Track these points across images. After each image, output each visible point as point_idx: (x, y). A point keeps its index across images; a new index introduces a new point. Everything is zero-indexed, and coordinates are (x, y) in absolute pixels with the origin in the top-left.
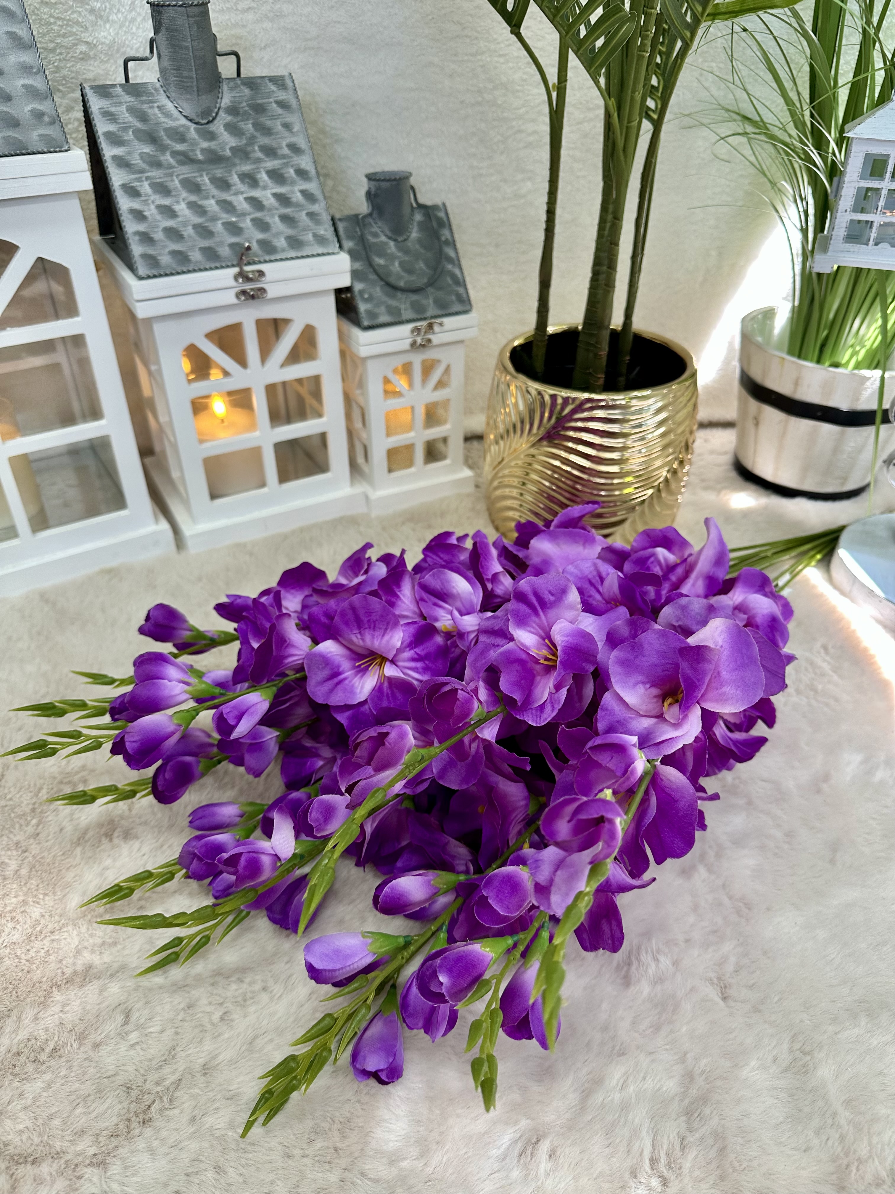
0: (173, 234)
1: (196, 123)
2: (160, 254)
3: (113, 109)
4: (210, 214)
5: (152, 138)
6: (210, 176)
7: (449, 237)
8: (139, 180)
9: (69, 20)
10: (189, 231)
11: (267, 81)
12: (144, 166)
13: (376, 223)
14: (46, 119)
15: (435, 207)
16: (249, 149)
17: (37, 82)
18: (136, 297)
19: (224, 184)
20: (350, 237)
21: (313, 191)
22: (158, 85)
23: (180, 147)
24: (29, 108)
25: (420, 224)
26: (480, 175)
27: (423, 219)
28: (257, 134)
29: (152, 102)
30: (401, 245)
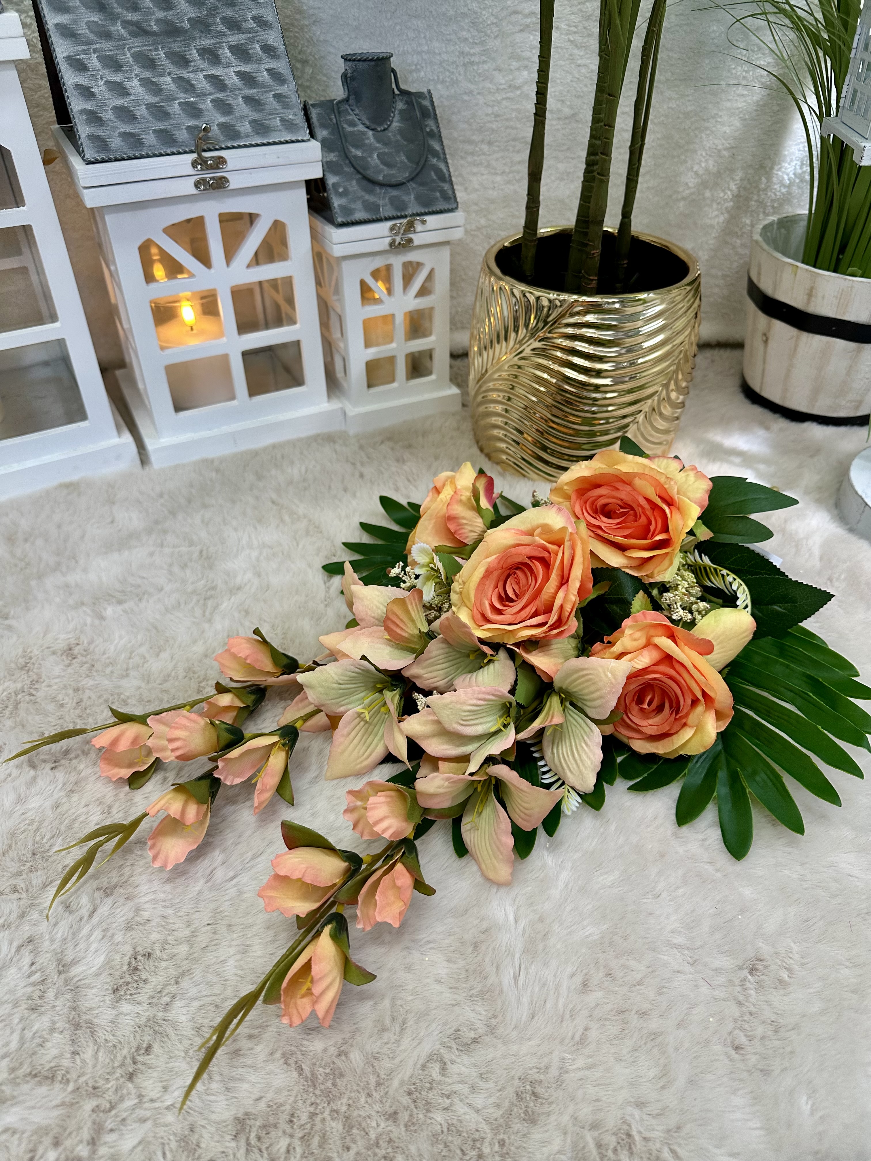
0: (125, 114)
2: (110, 136)
4: (166, 93)
5: (100, 5)
6: (165, 50)
7: (434, 128)
8: (86, 52)
10: (142, 111)
12: (92, 36)
15: (420, 95)
16: (210, 21)
18: (84, 182)
19: (182, 61)
20: (323, 126)
21: (280, 71)
23: (131, 16)
25: (401, 112)
26: (472, 63)
27: (405, 107)
28: (220, 5)
30: (381, 136)
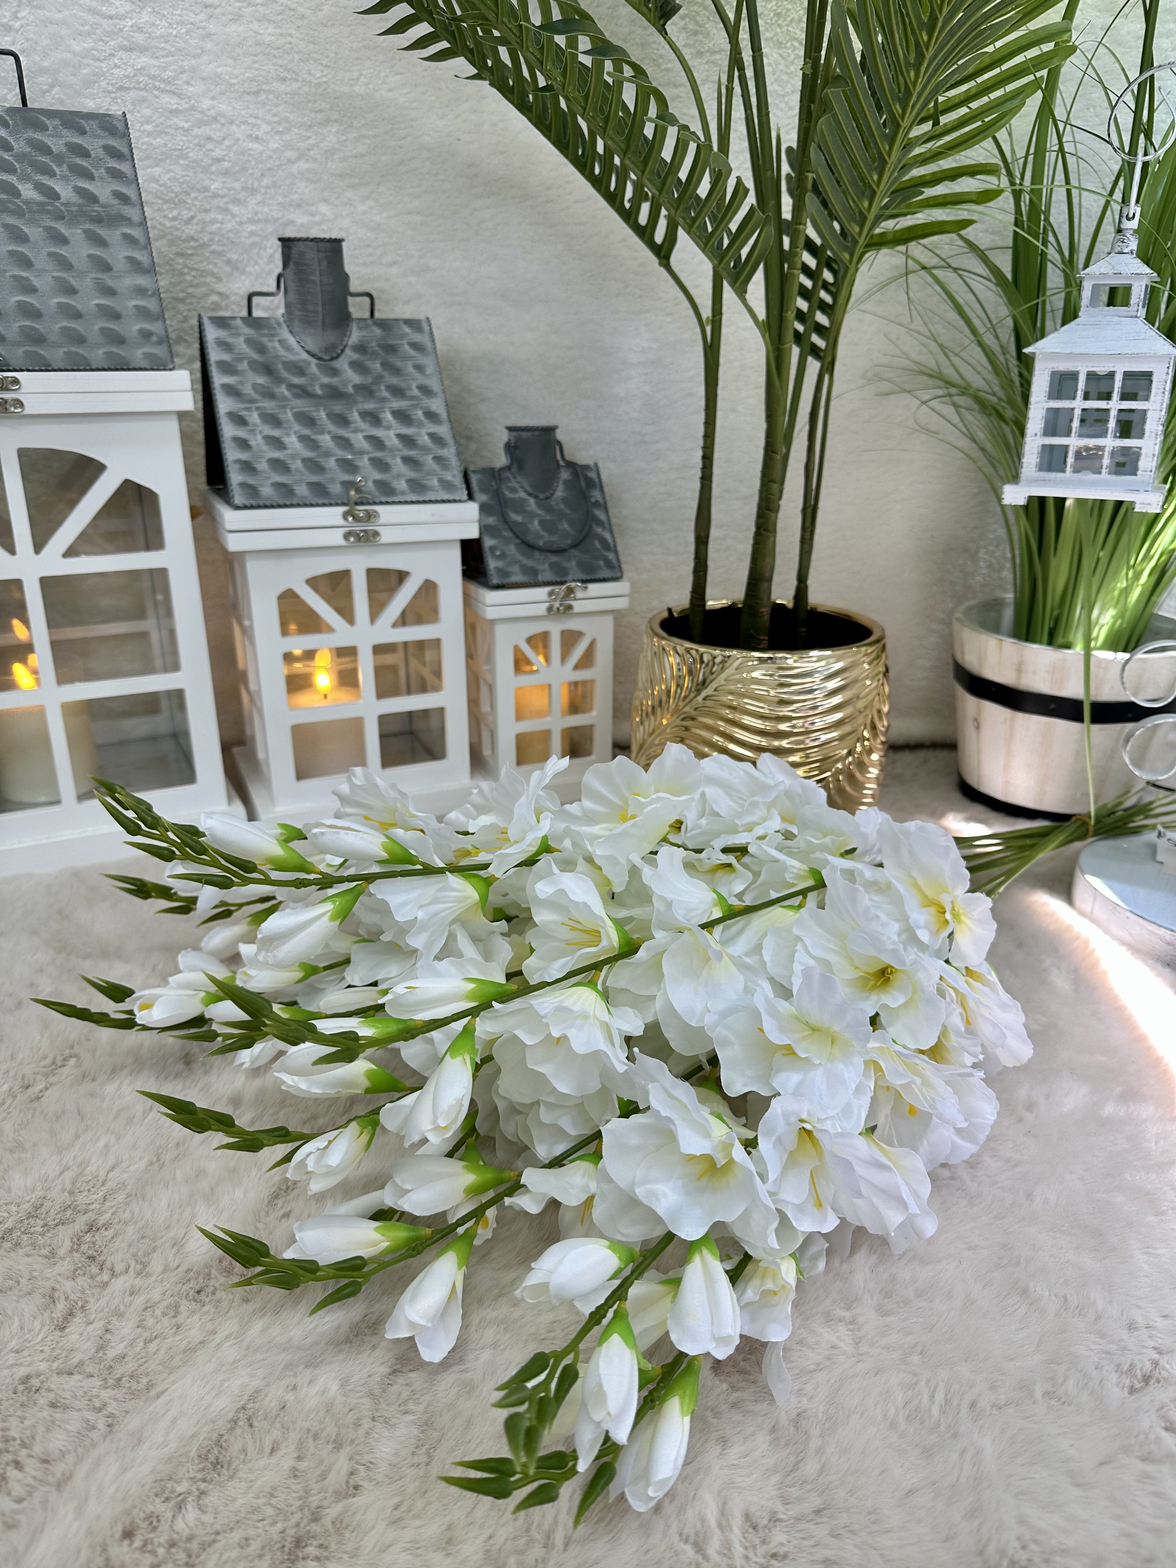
0: (279, 465)
1: (320, 359)
2: (261, 485)
3: (230, 340)
4: (323, 449)
5: (268, 370)
6: (328, 411)
7: (600, 499)
8: (248, 409)
9: (204, 271)
10: (298, 464)
11: (401, 323)
12: (256, 396)
13: (515, 478)
14: (154, 339)
15: (586, 467)
16: (374, 388)
17: (151, 304)
18: (228, 526)
19: (343, 421)
20: (483, 490)
21: (442, 435)
22: (281, 320)
23: (297, 380)
24: (138, 327)
25: (566, 483)
27: (570, 477)
28: (385, 374)
29: (273, 335)
30: (544, 502)
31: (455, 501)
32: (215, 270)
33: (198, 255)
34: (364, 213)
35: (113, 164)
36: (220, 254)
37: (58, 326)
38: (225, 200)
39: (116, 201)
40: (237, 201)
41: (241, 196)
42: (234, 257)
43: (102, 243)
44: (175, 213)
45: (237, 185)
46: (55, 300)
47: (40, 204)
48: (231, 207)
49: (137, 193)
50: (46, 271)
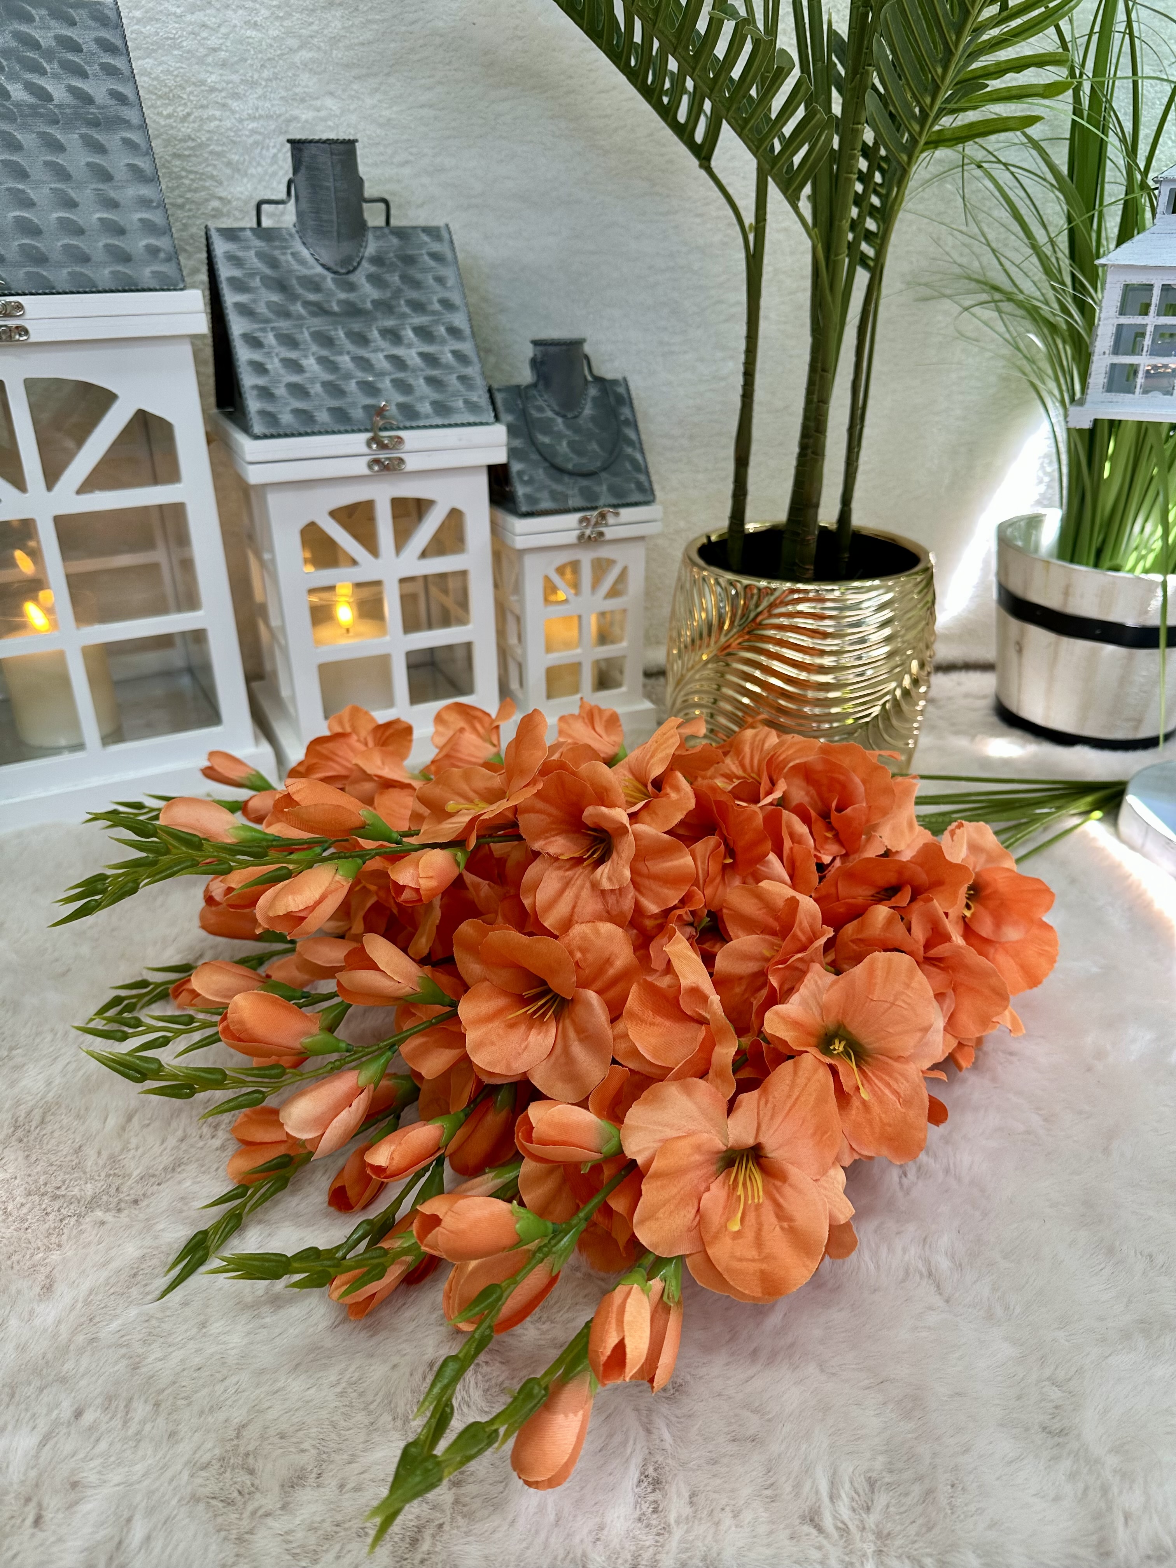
0: (298, 390)
1: (335, 273)
2: (280, 412)
3: (240, 254)
4: (343, 371)
5: (282, 286)
6: (346, 329)
7: (630, 416)
8: (263, 330)
9: (202, 174)
10: (317, 388)
11: (419, 231)
12: (271, 315)
13: (541, 396)
14: (162, 255)
15: (615, 382)
16: (393, 303)
17: (156, 217)
18: (249, 458)
19: (362, 340)
20: (510, 410)
21: (466, 352)
22: (293, 230)
23: (312, 297)
24: (144, 243)
25: (594, 399)
26: (672, 353)
27: (598, 394)
28: (405, 288)
29: (285, 248)
30: (571, 423)
31: (481, 424)
32: (215, 173)
33: (195, 156)
34: (374, 107)
35: (107, 59)
36: (220, 155)
37: (59, 244)
38: (223, 94)
39: (113, 102)
40: (236, 96)
41: (241, 89)
42: (235, 158)
43: (100, 149)
44: (170, 109)
45: (236, 78)
46: (55, 215)
47: (32, 106)
48: (229, 102)
49: (134, 92)
50: (43, 182)
